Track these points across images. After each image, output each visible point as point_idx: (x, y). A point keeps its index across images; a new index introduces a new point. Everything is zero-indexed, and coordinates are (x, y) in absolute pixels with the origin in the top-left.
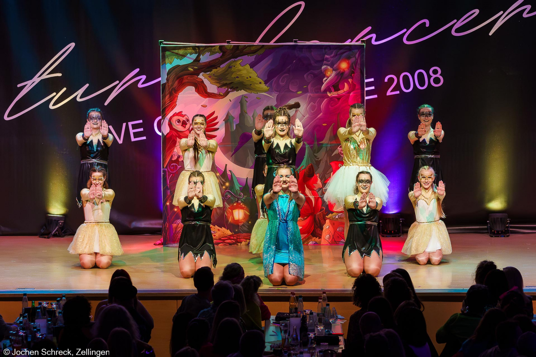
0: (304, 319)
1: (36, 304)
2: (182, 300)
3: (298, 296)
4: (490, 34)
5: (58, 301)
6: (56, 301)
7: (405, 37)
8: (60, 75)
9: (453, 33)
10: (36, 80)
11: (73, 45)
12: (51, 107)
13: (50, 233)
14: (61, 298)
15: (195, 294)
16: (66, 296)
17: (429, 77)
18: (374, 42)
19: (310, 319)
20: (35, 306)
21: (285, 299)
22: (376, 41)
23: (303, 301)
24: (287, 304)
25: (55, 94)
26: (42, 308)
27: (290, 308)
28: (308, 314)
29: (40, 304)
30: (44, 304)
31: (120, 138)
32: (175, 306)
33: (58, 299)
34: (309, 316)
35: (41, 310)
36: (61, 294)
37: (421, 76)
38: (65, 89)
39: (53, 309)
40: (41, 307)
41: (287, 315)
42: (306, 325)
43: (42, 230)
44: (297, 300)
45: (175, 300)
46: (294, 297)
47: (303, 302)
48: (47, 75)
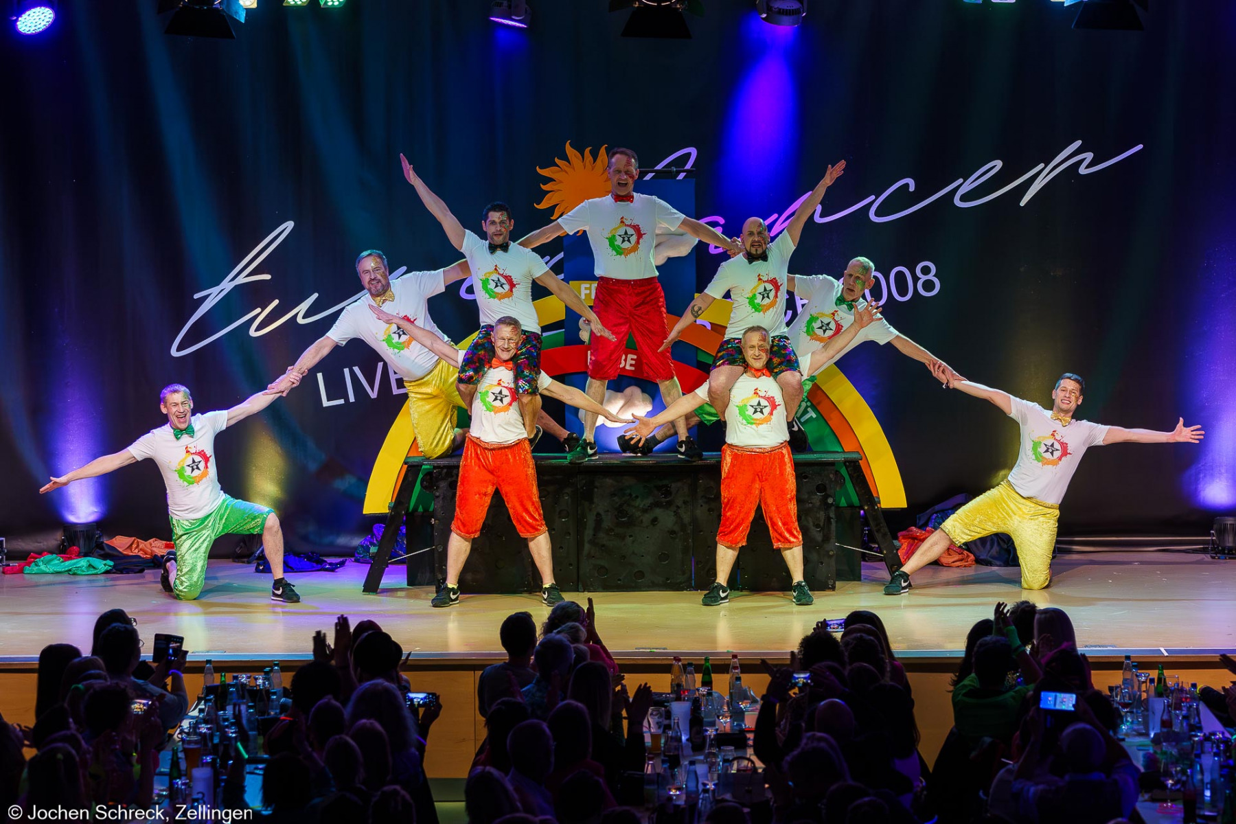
0: (696, 704)
1: (228, 678)
2: (481, 672)
3: (686, 663)
4: (1022, 204)
5: (266, 673)
6: (263, 674)
7: (871, 209)
8: (267, 277)
9: (957, 202)
10: (227, 285)
11: (289, 225)
12: (253, 333)
13: (253, 553)
14: (272, 668)
15: (505, 662)
16: (280, 665)
17: (916, 279)
18: (818, 220)
19: (705, 706)
20: (227, 682)
21: (665, 669)
22: (822, 216)
23: (696, 673)
24: (667, 678)
25: (259, 310)
26: (240, 687)
27: (671, 684)
28: (704, 695)
29: (235, 678)
30: (243, 678)
31: (373, 390)
32: (469, 682)
33: (267, 669)
34: (707, 700)
35: (236, 689)
36: (272, 661)
37: (900, 276)
38: (276, 302)
39: (258, 688)
40: (236, 683)
41: (666, 697)
42: (700, 713)
43: (238, 548)
44: (685, 672)
45: (471, 670)
46: (679, 666)
47: (695, 675)
48: (246, 276)
